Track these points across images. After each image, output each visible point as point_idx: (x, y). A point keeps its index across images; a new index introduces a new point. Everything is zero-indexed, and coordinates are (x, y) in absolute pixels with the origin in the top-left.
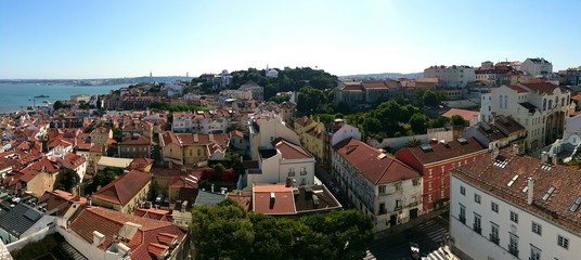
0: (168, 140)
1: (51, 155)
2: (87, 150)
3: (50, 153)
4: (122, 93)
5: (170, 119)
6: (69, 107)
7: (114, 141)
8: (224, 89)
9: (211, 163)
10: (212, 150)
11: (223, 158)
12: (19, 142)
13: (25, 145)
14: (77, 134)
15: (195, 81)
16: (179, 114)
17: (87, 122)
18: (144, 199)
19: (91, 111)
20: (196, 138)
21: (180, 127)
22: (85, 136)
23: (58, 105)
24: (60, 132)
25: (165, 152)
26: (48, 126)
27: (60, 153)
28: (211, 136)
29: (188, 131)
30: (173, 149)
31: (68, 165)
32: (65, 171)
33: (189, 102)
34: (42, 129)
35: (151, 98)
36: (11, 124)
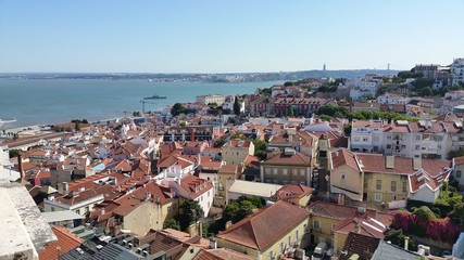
0: (340, 161)
1: (161, 179)
2: (216, 172)
3: (161, 175)
4: (274, 93)
5: (348, 131)
6: (194, 111)
7: (256, 160)
8: (456, 89)
9: (411, 204)
10: (417, 184)
11: (435, 199)
12: (117, 161)
13: (125, 165)
14: (202, 148)
15: (403, 75)
16: (362, 123)
17: (217, 133)
18: (295, 246)
19: (225, 118)
20: (390, 162)
21: (361, 143)
22: (214, 153)
23: (177, 109)
24: (178, 145)
25: (335, 178)
26: (161, 139)
27: (175, 174)
28: (418, 162)
29: (375, 149)
30: (347, 176)
31: (185, 193)
32: (182, 202)
33: (385, 107)
34: (152, 142)
35: (321, 101)
36: (108, 136)
